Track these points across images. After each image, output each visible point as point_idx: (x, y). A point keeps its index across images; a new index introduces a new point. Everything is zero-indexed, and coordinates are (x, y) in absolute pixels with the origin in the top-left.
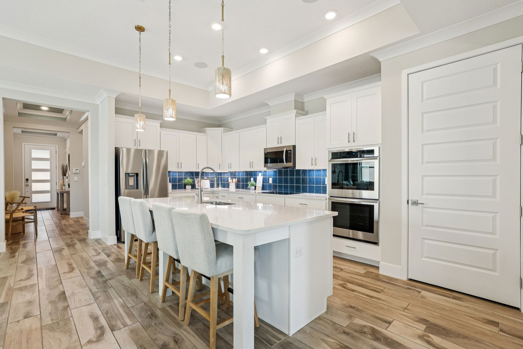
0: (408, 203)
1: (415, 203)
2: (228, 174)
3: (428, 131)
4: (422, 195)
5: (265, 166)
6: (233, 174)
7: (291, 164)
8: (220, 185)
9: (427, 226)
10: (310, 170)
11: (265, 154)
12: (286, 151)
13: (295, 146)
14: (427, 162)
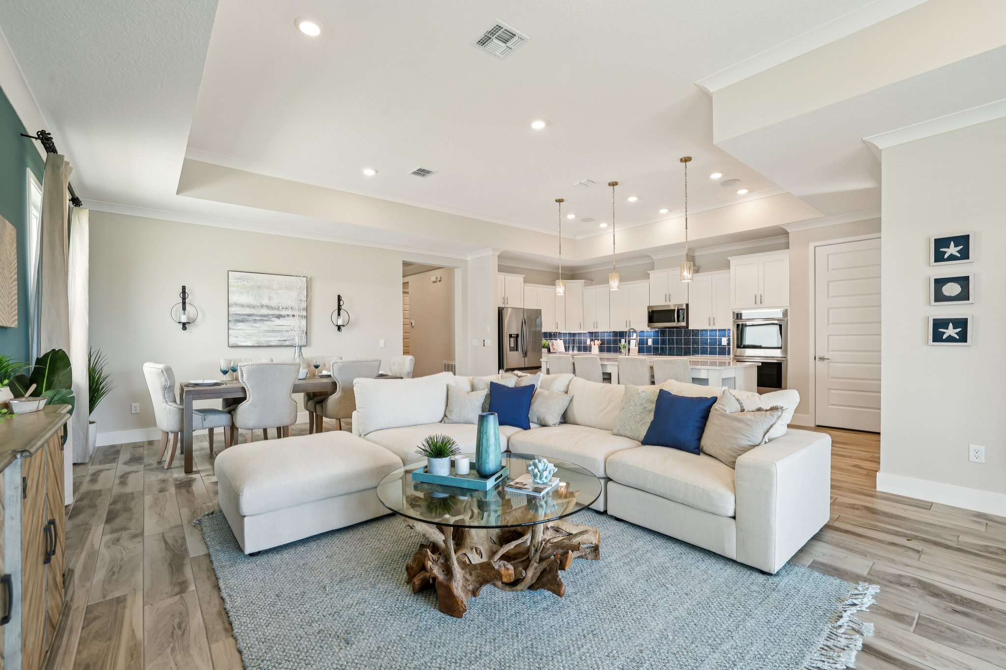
0: (815, 359)
1: (822, 359)
2: (586, 335)
3: (832, 297)
4: (828, 352)
5: (648, 326)
6: (593, 335)
7: (684, 324)
8: (575, 348)
9: (832, 378)
10: (702, 330)
11: (649, 312)
12: (678, 310)
13: (688, 304)
14: (832, 324)
